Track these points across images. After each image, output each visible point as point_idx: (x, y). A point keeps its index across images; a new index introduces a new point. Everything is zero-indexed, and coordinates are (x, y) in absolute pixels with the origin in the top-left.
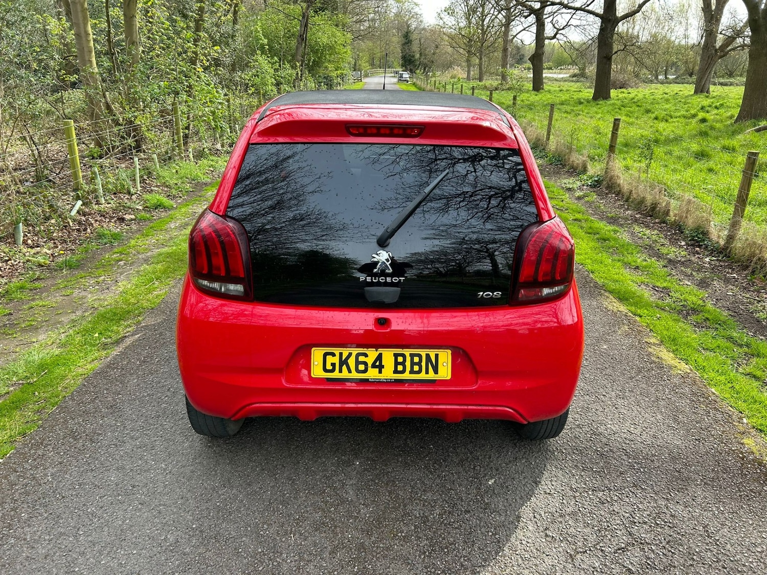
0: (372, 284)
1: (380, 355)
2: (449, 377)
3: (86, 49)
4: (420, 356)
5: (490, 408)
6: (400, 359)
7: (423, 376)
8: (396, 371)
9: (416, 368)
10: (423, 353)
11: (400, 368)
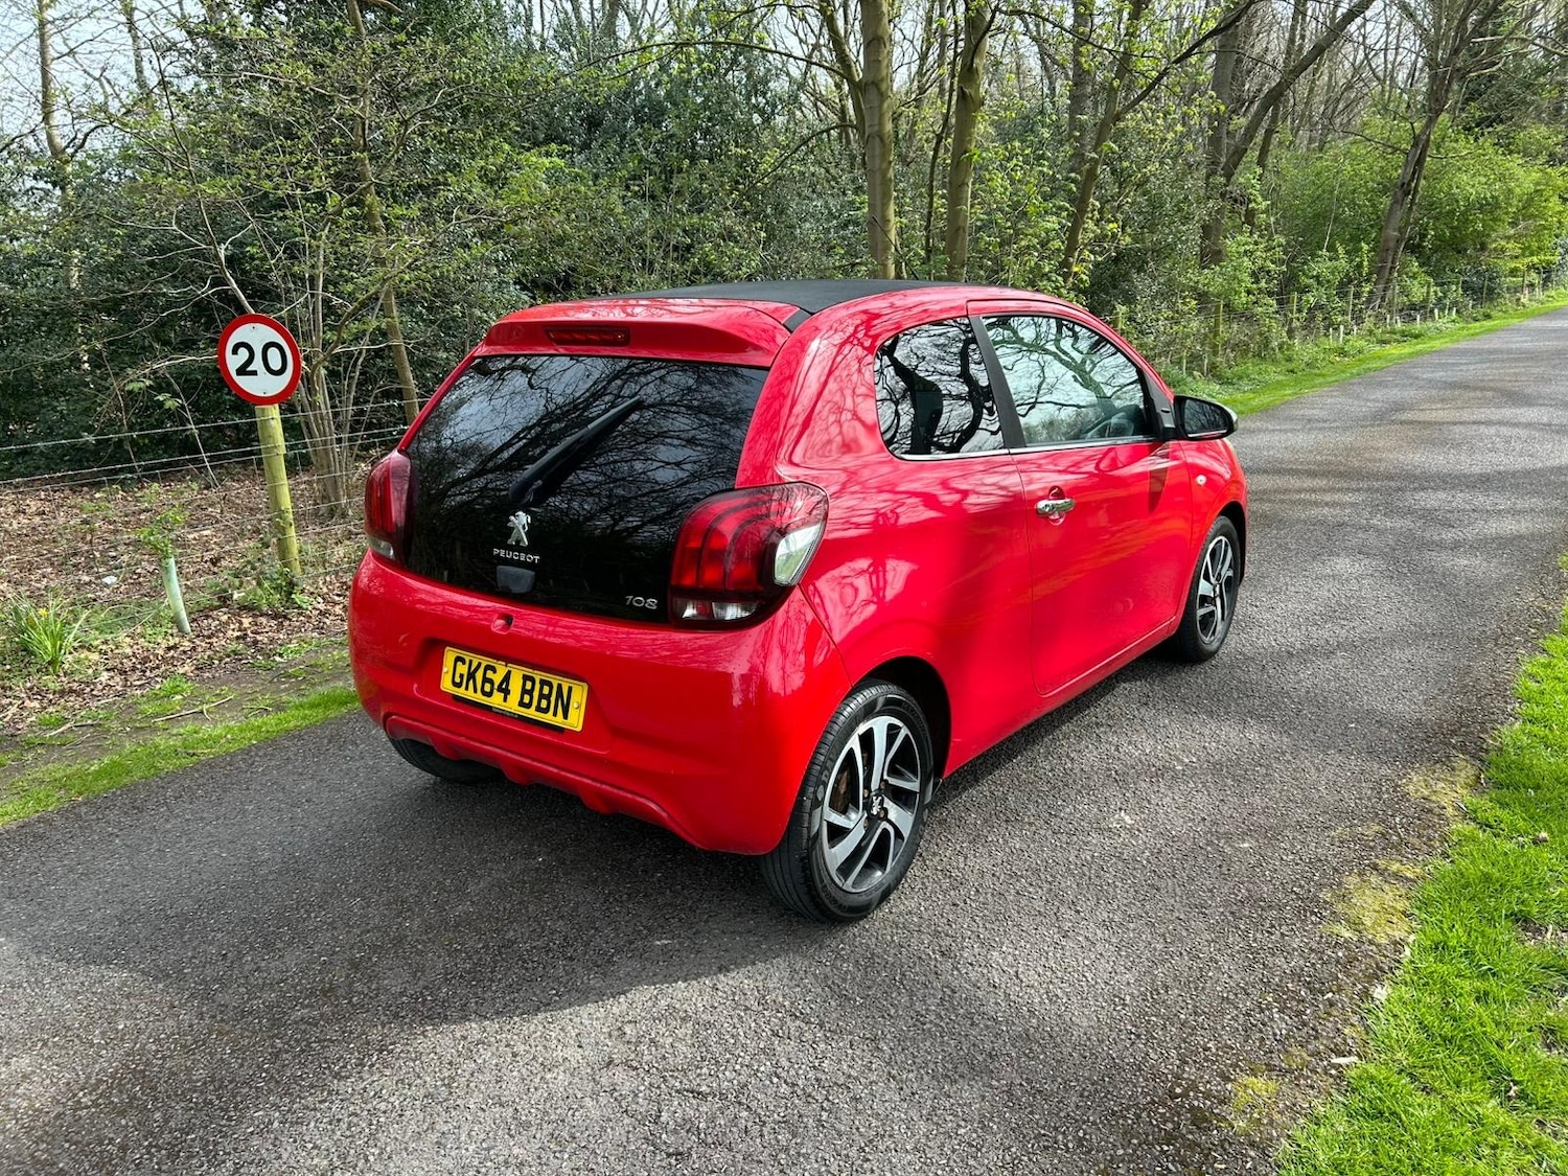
2: (579, 729)
4: (550, 685)
5: (621, 793)
6: (529, 685)
7: (548, 718)
8: (521, 704)
9: (544, 704)
10: (555, 680)
11: (527, 699)
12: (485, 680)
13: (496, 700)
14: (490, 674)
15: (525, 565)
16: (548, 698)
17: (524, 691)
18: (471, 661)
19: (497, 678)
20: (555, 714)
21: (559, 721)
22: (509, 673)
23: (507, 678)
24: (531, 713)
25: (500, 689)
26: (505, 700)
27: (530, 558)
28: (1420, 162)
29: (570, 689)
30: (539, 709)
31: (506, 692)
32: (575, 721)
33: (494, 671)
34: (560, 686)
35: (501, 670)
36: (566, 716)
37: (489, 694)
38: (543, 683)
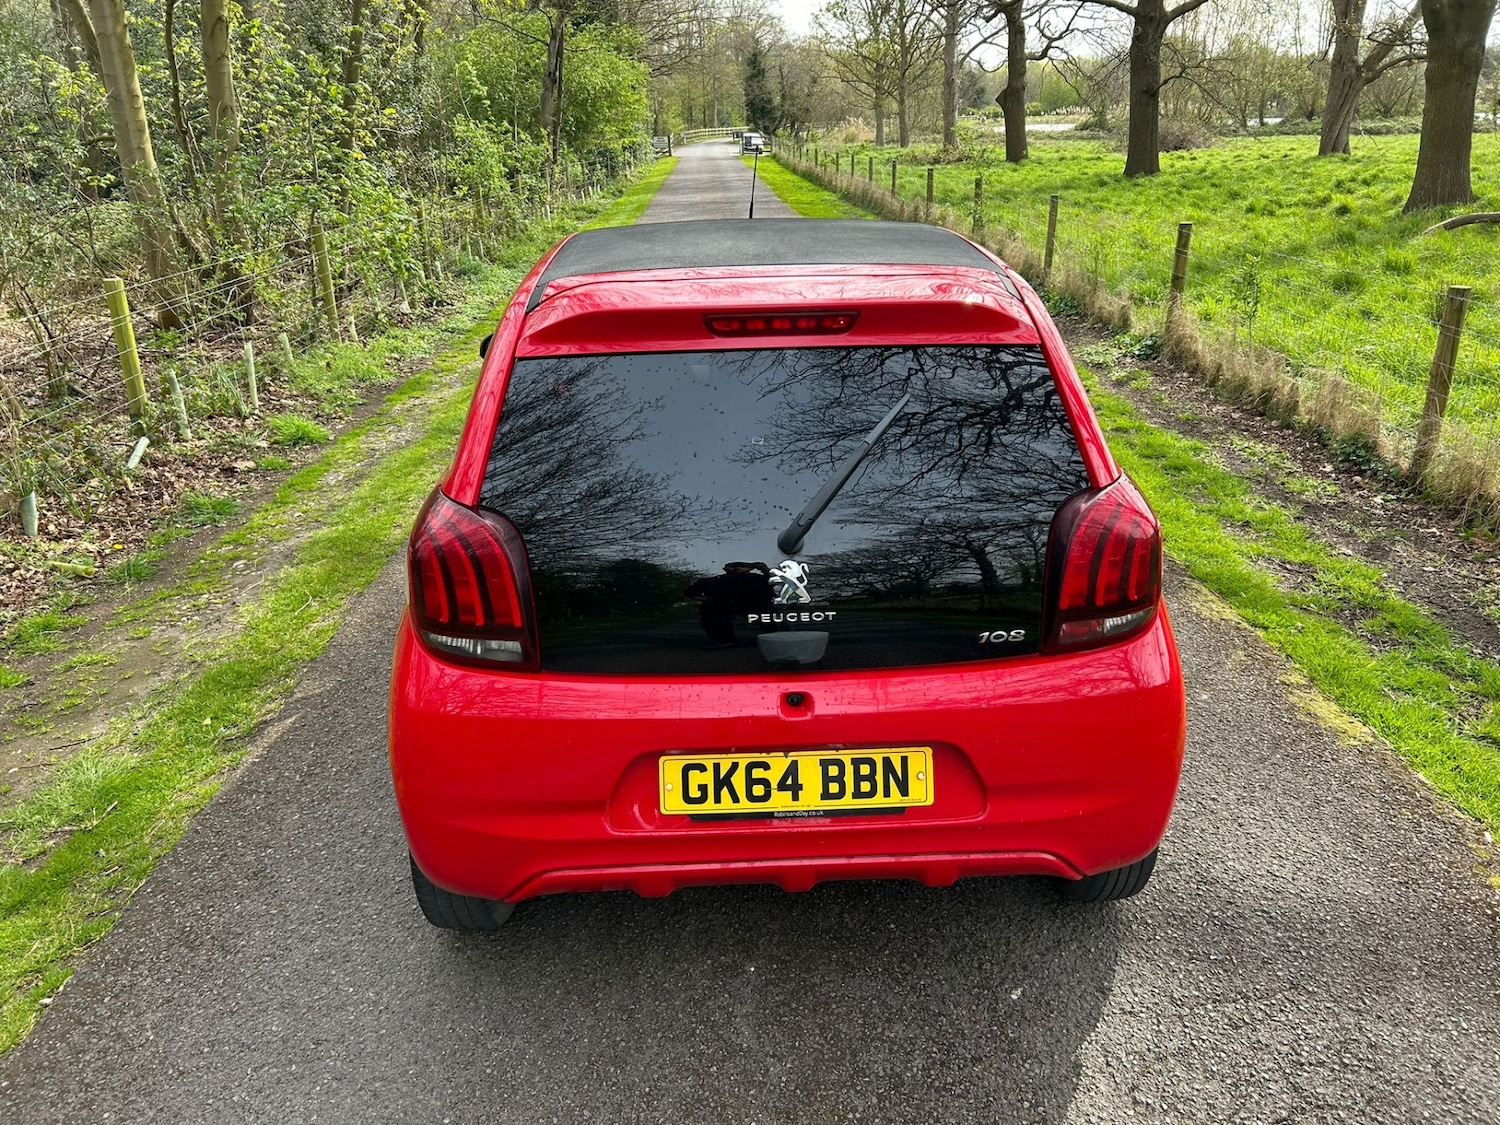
0: (772, 627)
2: (930, 801)
3: (132, 127)
4: (871, 763)
5: (1012, 856)
6: (833, 771)
7: (878, 801)
8: (826, 795)
9: (865, 787)
10: (877, 755)
11: (834, 788)
12: (751, 782)
13: (780, 802)
14: (757, 773)
15: (811, 626)
16: (871, 777)
17: (827, 780)
18: (717, 767)
19: (774, 776)
20: (887, 794)
21: (895, 799)
22: (794, 764)
23: (793, 770)
24: (848, 802)
25: (782, 786)
26: (795, 798)
27: (818, 616)
28: (559, 54)
29: (904, 760)
30: (857, 794)
31: (796, 789)
32: (922, 791)
33: (766, 766)
34: (887, 761)
35: (778, 764)
36: (904, 791)
37: (766, 797)
38: (856, 763)
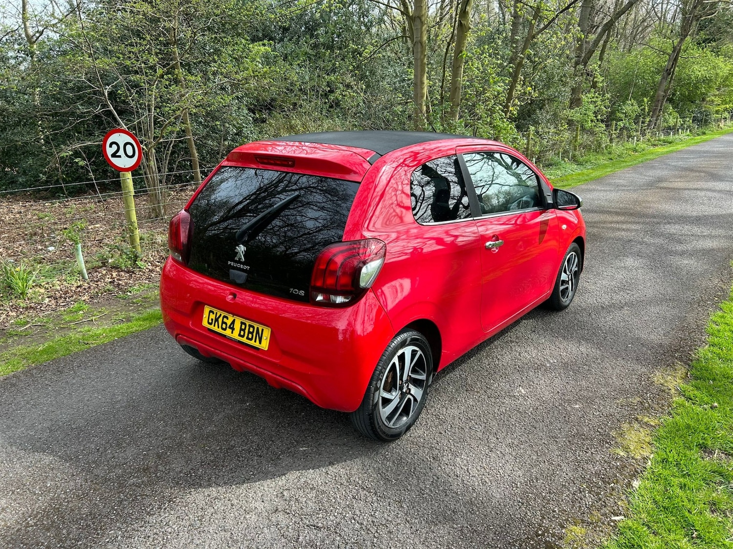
0: (234, 268)
1: (234, 320)
2: (266, 349)
4: (253, 327)
5: (286, 381)
6: (243, 327)
7: (252, 343)
8: (240, 335)
9: (250, 336)
10: (256, 325)
11: (242, 333)
12: (223, 322)
13: (228, 332)
14: (225, 320)
15: (242, 270)
16: (252, 333)
17: (241, 329)
18: (216, 313)
19: (229, 322)
20: (255, 341)
21: (257, 344)
24: (244, 340)
25: (230, 327)
26: (232, 333)
27: (246, 267)
28: (676, 59)
29: (263, 330)
30: (248, 338)
31: (233, 329)
32: (265, 345)
33: (227, 319)
34: (258, 328)
35: (231, 319)
36: (260, 343)
37: (225, 329)
38: (250, 326)
